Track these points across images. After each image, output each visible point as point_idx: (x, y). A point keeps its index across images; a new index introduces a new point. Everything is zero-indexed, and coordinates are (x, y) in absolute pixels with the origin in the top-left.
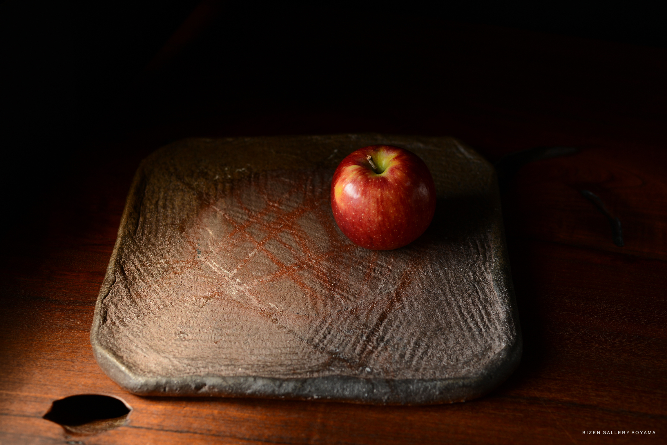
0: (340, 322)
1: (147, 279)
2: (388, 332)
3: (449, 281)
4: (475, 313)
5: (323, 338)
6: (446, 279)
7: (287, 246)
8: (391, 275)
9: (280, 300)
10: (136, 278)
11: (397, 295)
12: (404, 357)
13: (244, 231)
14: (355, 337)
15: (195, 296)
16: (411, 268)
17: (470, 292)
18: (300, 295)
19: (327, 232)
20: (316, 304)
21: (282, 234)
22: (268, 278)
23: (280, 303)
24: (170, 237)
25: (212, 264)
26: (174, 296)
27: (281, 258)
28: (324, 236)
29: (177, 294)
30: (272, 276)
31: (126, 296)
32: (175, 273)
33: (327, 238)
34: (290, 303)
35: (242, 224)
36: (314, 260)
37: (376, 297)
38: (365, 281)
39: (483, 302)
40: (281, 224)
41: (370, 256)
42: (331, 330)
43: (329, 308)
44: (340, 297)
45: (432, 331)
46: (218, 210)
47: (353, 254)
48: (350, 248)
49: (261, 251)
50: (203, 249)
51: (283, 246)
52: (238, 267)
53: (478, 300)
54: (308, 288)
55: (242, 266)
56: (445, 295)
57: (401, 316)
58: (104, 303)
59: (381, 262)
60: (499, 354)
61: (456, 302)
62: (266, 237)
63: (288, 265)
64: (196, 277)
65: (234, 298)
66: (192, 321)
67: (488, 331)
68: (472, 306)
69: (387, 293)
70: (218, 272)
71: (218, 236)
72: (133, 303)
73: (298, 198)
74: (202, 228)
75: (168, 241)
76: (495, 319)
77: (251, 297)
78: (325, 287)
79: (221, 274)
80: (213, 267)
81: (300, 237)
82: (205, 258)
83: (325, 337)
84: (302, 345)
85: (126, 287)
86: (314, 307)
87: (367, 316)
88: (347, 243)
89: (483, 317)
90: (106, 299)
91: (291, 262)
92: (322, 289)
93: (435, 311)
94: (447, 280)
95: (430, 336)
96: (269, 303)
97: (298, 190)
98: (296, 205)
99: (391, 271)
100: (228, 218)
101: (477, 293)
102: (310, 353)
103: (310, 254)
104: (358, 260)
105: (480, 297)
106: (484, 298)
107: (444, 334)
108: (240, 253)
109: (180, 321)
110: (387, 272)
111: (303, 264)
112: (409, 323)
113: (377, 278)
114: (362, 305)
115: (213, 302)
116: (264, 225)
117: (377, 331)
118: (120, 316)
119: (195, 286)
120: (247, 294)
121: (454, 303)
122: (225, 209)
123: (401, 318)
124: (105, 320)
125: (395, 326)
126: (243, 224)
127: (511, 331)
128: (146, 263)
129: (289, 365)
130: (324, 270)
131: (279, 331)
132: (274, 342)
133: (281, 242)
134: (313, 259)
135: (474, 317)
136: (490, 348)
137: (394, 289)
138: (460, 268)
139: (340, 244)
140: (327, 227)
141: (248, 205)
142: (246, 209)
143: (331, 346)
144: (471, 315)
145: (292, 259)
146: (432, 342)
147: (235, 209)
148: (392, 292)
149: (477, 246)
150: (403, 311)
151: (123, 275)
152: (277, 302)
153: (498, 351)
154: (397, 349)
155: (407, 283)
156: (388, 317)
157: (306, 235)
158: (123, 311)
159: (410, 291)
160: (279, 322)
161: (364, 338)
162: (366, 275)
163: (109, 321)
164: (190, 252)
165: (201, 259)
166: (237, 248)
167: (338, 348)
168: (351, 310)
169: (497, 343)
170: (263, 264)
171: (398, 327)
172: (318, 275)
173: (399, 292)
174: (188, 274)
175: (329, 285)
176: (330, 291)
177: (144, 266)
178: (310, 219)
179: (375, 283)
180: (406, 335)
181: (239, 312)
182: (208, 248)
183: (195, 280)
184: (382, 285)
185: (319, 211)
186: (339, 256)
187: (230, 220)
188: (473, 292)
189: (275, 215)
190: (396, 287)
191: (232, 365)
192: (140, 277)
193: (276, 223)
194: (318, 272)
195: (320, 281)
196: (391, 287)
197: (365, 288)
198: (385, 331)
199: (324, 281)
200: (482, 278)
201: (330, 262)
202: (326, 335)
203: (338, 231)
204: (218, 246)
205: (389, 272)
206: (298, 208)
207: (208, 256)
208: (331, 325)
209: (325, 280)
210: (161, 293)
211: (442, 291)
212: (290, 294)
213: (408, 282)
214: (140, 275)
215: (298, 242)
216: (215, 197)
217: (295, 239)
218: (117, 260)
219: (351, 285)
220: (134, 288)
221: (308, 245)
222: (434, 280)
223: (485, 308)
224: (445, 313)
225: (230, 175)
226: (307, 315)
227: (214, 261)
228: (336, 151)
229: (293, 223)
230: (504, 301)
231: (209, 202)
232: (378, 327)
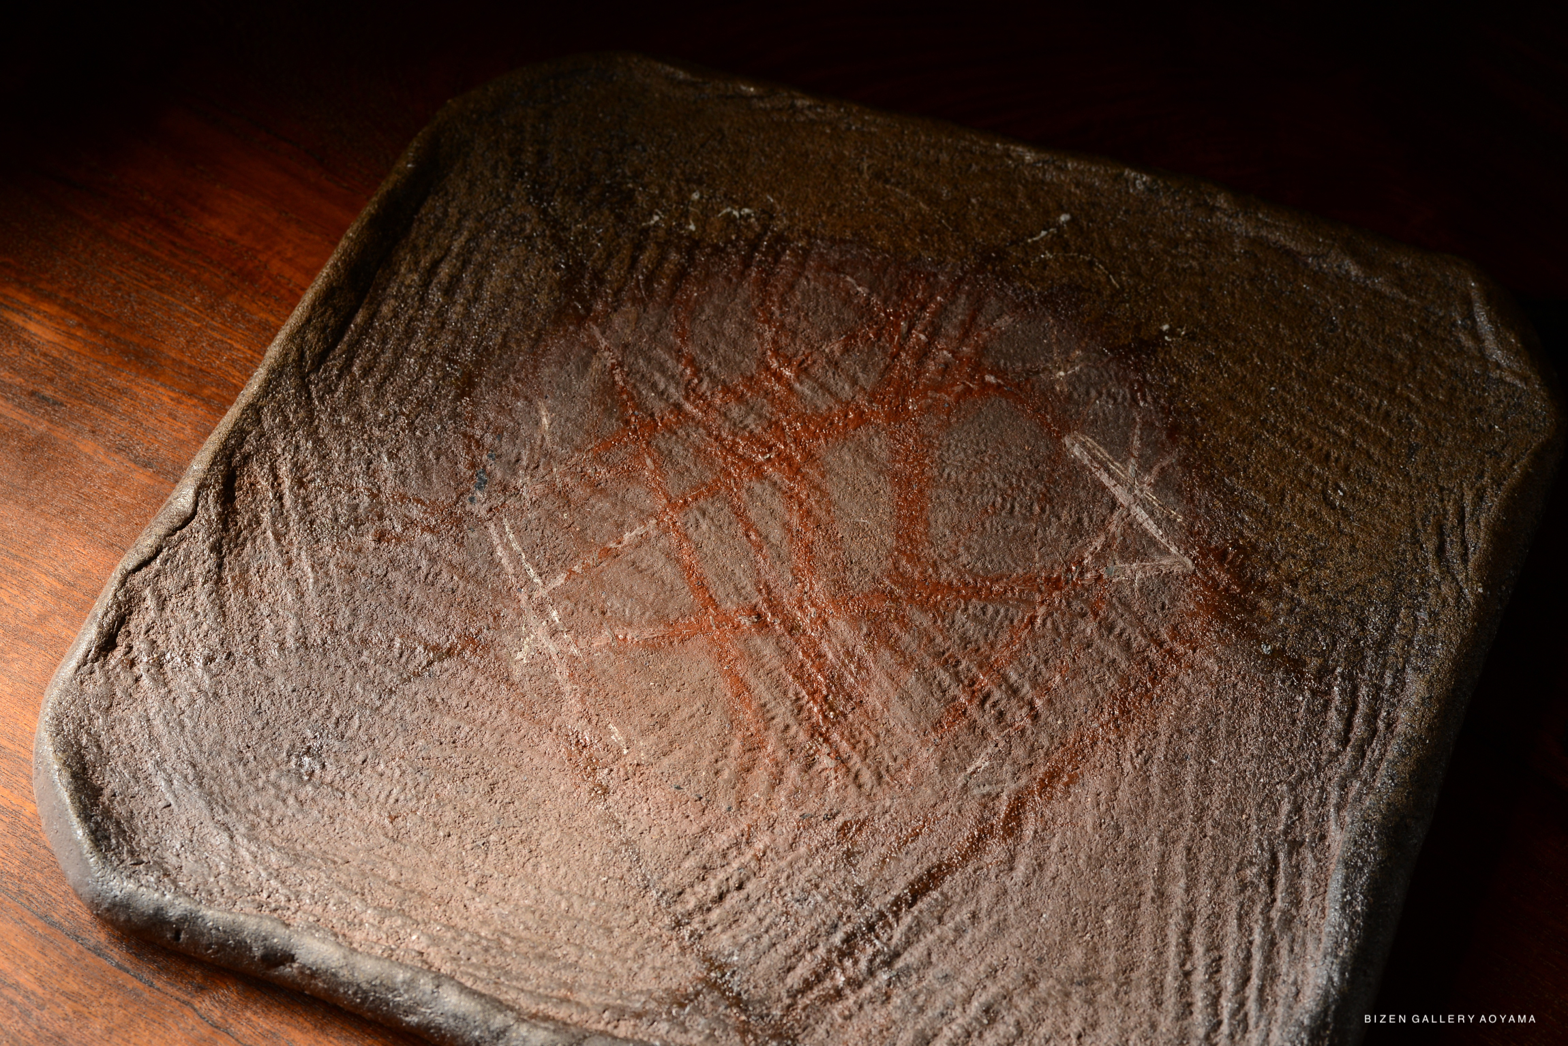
0: (789, 858)
1: (292, 533)
2: (919, 941)
3: (1203, 810)
4: (1230, 958)
5: (713, 901)
6: (1196, 800)
7: (753, 537)
8: (1029, 732)
9: (647, 722)
10: (259, 523)
11: (1012, 810)
13: (648, 443)
14: (810, 925)
15: (403, 636)
16: (1102, 726)
17: (1250, 873)
18: (715, 723)
19: (899, 517)
20: (749, 771)
21: (757, 488)
22: (647, 633)
23: (643, 733)
24: (420, 403)
25: (502, 535)
26: (343, 619)
27: (716, 574)
28: (883, 533)
29: (354, 612)
30: (660, 630)
31: (203, 577)
32: (380, 538)
33: (889, 541)
34: (671, 743)
35: (652, 415)
36: (813, 610)
37: (946, 798)
38: (935, 730)
39: (1275, 926)
40: (770, 449)
41: (993, 645)
42: (748, 878)
43: (781, 796)
44: (833, 764)
45: (1059, 981)
46: (604, 343)
47: (943, 621)
48: (943, 598)
49: (665, 532)
50: (499, 475)
51: (740, 532)
52: (576, 568)
53: (1262, 913)
54: (749, 706)
55: (587, 568)
56: (1163, 860)
57: (986, 894)
58: (128, 585)
59: (1021, 675)
61: (1185, 897)
62: (704, 484)
63: (729, 606)
64: (436, 568)
65: (517, 674)
66: (357, 722)
67: (1238, 1036)
68: (1231, 927)
69: (984, 796)
70: (510, 570)
71: (562, 441)
72: (212, 609)
73: (864, 369)
74: (527, 398)
75: (408, 417)
76: (1280, 1001)
77: (568, 688)
78: (805, 714)
79: (514, 580)
80: (499, 548)
81: (806, 514)
82: (491, 510)
83: (721, 897)
84: (638, 905)
85: (216, 548)
86: (738, 779)
88: (943, 577)
89: (1247, 979)
90: (139, 575)
91: (740, 595)
92: (791, 721)
93: (1104, 908)
94: (1196, 806)
95: (1044, 995)
96: (610, 727)
97: (878, 336)
98: (847, 391)
99: (1035, 717)
100: (621, 383)
101: (1272, 884)
102: (649, 940)
103: (811, 583)
104: (948, 649)
105: (1274, 900)
106: (1284, 913)
107: (1090, 1002)
108: (603, 519)
109: (322, 711)
110: (1020, 717)
111: (773, 615)
112: (999, 929)
114: (887, 816)
115: (447, 670)
116: (717, 438)
117: (886, 925)
118: (159, 642)
119: (421, 600)
120: (561, 673)
121: (1177, 899)
122: (626, 347)
123: (984, 905)
124: (107, 644)
125: (951, 925)
126: (657, 415)
128: (310, 476)
129: (566, 967)
130: (830, 656)
131: (594, 833)
132: (563, 869)
133: (740, 514)
134: (813, 605)
135: (1218, 972)
137: (1013, 786)
138: (1261, 773)
139: (921, 573)
140: (905, 500)
141: (703, 349)
142: (692, 362)
143: (724, 937)
144: (1213, 961)
145: (749, 588)
146: (1039, 1021)
147: (660, 353)
148: (1004, 796)
149: (1353, 708)
150: (1004, 878)
151: (223, 504)
152: (635, 727)
154: (920, 1010)
155: (1066, 779)
156: (945, 886)
157: (829, 512)
158: (175, 627)
159: (1059, 808)
160: (610, 801)
161: (837, 939)
162: (948, 711)
163: (119, 653)
164: (454, 475)
165: (476, 509)
166: (599, 500)
167: (743, 947)
168: (845, 823)
170: (653, 579)
171: (959, 931)
172: (802, 666)
173: (1023, 804)
174: (416, 552)
175: (821, 710)
176: (812, 736)
178: (869, 457)
179: (965, 748)
180: (970, 969)
181: (508, 731)
182: (515, 473)
183: (430, 577)
184: (981, 762)
185: (909, 434)
186: (896, 618)
187: (623, 391)
188: (1260, 875)
189: (767, 409)
190: (1023, 782)
191: (401, 912)
192: (273, 524)
193: (759, 440)
194: (808, 656)
195: (799, 689)
196: (1009, 775)
197: (925, 755)
198: (913, 935)
199: (812, 694)
200: (1314, 834)
201: (860, 629)
202: (728, 891)
203: (933, 524)
204: (547, 478)
205: (1028, 721)
206: (848, 403)
207: (503, 505)
208: (759, 861)
209: (815, 692)
210: (309, 597)
211: (1162, 840)
212: (685, 712)
213: (1069, 776)
214: (279, 514)
215: (791, 532)
216: (616, 293)
217: (787, 517)
218: (225, 446)
219: (887, 732)
220: (239, 554)
221: (820, 548)
222: (1156, 792)
223: (1271, 945)
224: (1133, 930)
225: (696, 221)
226: (705, 802)
227: (512, 527)
228: (1064, 218)
229: (809, 457)
230: (1338, 945)
231: (588, 309)
232: (896, 915)
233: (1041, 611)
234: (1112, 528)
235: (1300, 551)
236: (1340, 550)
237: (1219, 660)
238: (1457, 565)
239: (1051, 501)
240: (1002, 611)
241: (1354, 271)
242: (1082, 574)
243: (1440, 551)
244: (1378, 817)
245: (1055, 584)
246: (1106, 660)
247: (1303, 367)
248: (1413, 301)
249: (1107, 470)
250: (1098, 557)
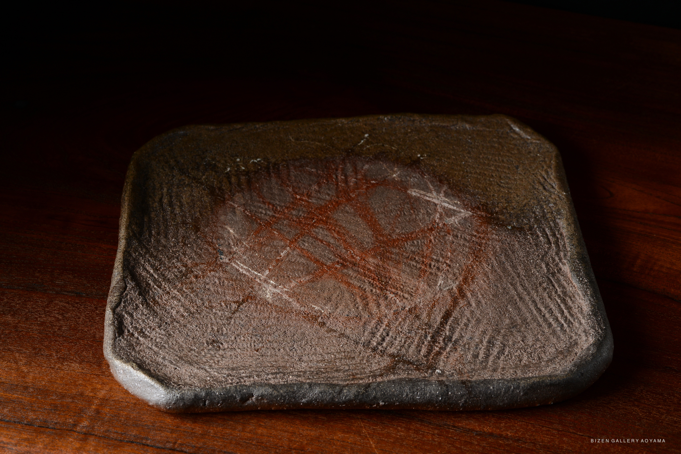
0: (398, 323)
1: (163, 285)
2: (455, 332)
3: (519, 274)
4: (554, 308)
5: (381, 341)
6: (514, 272)
7: (325, 243)
8: (450, 270)
9: (324, 301)
10: (150, 284)
11: (460, 291)
12: (478, 357)
13: (271, 228)
14: (418, 338)
15: (224, 302)
16: (472, 262)
17: (545, 285)
18: (347, 295)
19: (369, 225)
20: (367, 305)
21: (317, 230)
22: (307, 278)
23: (325, 305)
24: (183, 237)
25: (238, 265)
26: (199, 302)
27: (319, 256)
28: (367, 231)
29: (202, 299)
30: (311, 276)
31: (141, 304)
32: (196, 277)
33: (370, 233)
34: (337, 305)
35: (267, 220)
36: (358, 257)
37: (436, 294)
38: (421, 278)
39: (562, 296)
40: (313, 219)
41: (423, 251)
42: (388, 332)
43: (383, 308)
44: (393, 295)
45: (506, 329)
46: (236, 206)
47: (402, 249)
48: (398, 243)
49: (294, 249)
50: (225, 250)
51: (320, 243)
52: (270, 267)
53: (555, 294)
54: (355, 288)
55: (274, 266)
56: (516, 290)
57: (467, 313)
58: (116, 313)
59: (437, 256)
60: (588, 349)
61: (529, 297)
62: (298, 234)
63: (329, 264)
64: (222, 280)
65: (270, 301)
66: (225, 329)
67: (571, 326)
68: (548, 300)
69: (448, 290)
70: (248, 274)
71: (241, 235)
72: (150, 312)
73: (329, 190)
74: (220, 226)
75: (182, 242)
76: (578, 313)
77: (291, 300)
78: (375, 285)
79: (251, 276)
80: (240, 269)
81: (338, 233)
82: (229, 260)
84: (357, 349)
85: (140, 294)
86: (365, 308)
87: (429, 315)
88: (394, 237)
89: (563, 312)
90: (118, 308)
91: (331, 260)
92: (371, 288)
93: (507, 307)
94: (516, 273)
95: (504, 333)
96: (313, 306)
97: (328, 181)
98: (328, 198)
99: (449, 266)
100: (250, 215)
101: (553, 286)
102: (368, 357)
103: (353, 250)
104: (409, 255)
105: (557, 290)
106: (562, 292)
107: (520, 331)
108: (271, 252)
109: (210, 329)
110: (445, 267)
111: (345, 262)
112: (478, 321)
113: (434, 274)
114: (421, 304)
115: (246, 307)
116: (293, 221)
117: (442, 330)
118: (138, 326)
119: (223, 290)
120: (286, 297)
121: (527, 298)
122: (244, 205)
123: (469, 316)
124: (120, 331)
125: (463, 324)
126: (268, 220)
127: (599, 324)
128: (159, 267)
129: (347, 371)
130: (371, 268)
131: (329, 335)
132: (325, 347)
133: (317, 239)
134: (357, 256)
135: (553, 312)
136: (576, 344)
137: (455, 285)
138: (530, 259)
139: (386, 238)
140: (368, 220)
141: (271, 199)
142: (269, 203)
143: (392, 349)
144: (549, 310)
145: (333, 257)
146: (508, 341)
147: (256, 204)
148: (454, 288)
149: (547, 235)
150: (470, 308)
151: (134, 281)
152: (321, 304)
153: (585, 346)
154: (469, 349)
155: (470, 279)
156: (454, 315)
158: (140, 321)
159: (473, 286)
160: (327, 325)
161: (429, 338)
162: (421, 272)
163: (126, 333)
164: (210, 253)
165: (224, 261)
166: (265, 247)
167: (400, 350)
168: (409, 309)
169: (584, 338)
170: (299, 263)
171: (466, 325)
172: (365, 273)
173: (462, 289)
174: (212, 278)
175: (379, 283)
176: (381, 290)
177: (158, 270)
178: (347, 212)
179: (433, 279)
180: (477, 334)
181: (279, 317)
182: (231, 248)
183: (221, 284)
184: (440, 282)
185: (357, 203)
186: (387, 252)
187: (252, 216)
188: (548, 285)
189: (304, 209)
190: (457, 283)
191: (280, 373)
192: (155, 283)
193: (308, 218)
194: (365, 270)
195: (368, 279)
196: (452, 283)
197: (421, 285)
198: (452, 330)
199: (374, 279)
200: (557, 269)
201: (378, 258)
202: (385, 337)
203: (382, 224)
204: (243, 246)
205: (448, 267)
206: (330, 201)
207: (233, 257)
208: (388, 326)
210: (183, 300)
211: (512, 285)
212: (335, 295)
214: (155, 281)
215: (336, 238)
216: (231, 191)
217: (332, 235)
218: (124, 265)
219: (405, 283)
220: (149, 295)
221: (349, 240)
222: (502, 274)
223: (564, 301)
224: (519, 309)
225: (243, 166)
226: (359, 317)
227: (240, 262)
228: (366, 135)
229: (328, 218)
230: (586, 292)
231: (224, 198)
232: (443, 327)
233: (432, 238)
234: (439, 210)
235: (502, 201)
236: (514, 197)
237: (496, 235)
238: (552, 190)
239: (415, 208)
240: (419, 241)
241: (467, 126)
242: (438, 224)
243: (544, 188)
244: (576, 256)
245: (431, 230)
246: (461, 245)
247: (469, 155)
248: (491, 130)
249: (427, 196)
250: (441, 218)
